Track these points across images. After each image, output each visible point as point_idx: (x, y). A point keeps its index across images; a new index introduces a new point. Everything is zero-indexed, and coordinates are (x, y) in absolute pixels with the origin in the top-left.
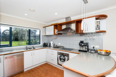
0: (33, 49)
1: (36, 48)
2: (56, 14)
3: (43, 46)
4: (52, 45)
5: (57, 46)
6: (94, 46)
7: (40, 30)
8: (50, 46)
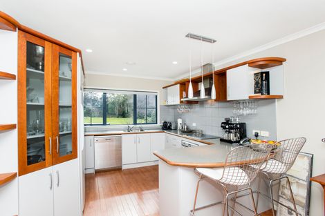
0: (140, 131)
1: (146, 131)
2: (175, 63)
3: (161, 127)
4: (179, 127)
5: (187, 129)
6: (258, 132)
7: (156, 94)
8: (176, 129)
